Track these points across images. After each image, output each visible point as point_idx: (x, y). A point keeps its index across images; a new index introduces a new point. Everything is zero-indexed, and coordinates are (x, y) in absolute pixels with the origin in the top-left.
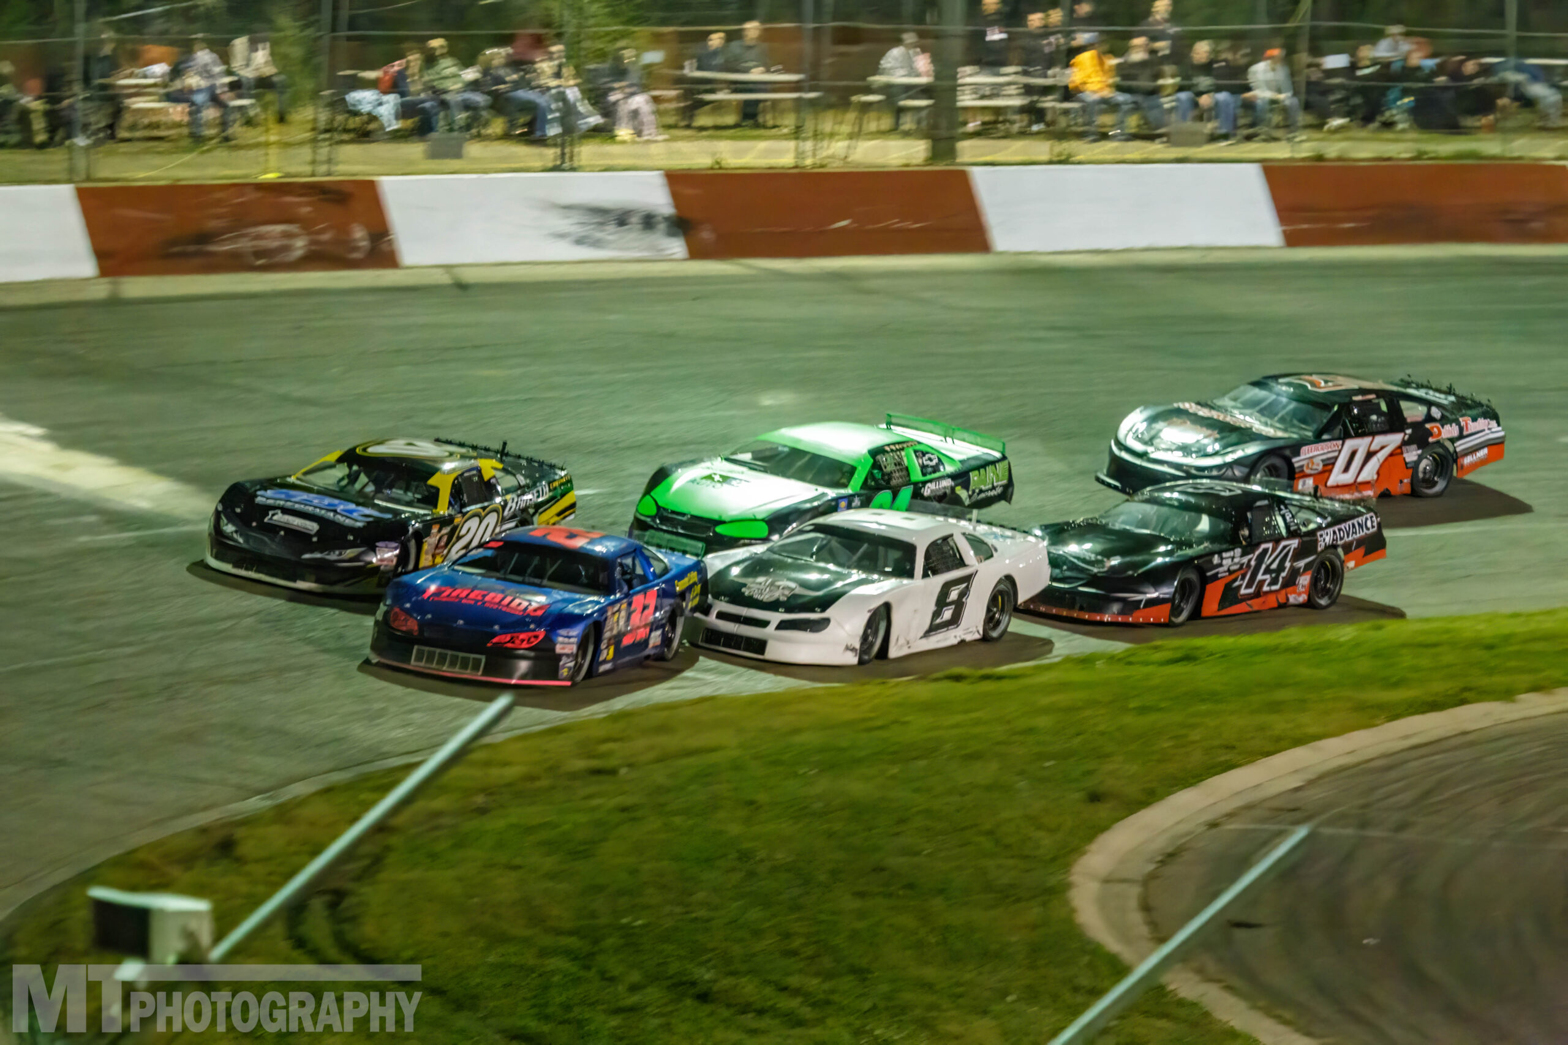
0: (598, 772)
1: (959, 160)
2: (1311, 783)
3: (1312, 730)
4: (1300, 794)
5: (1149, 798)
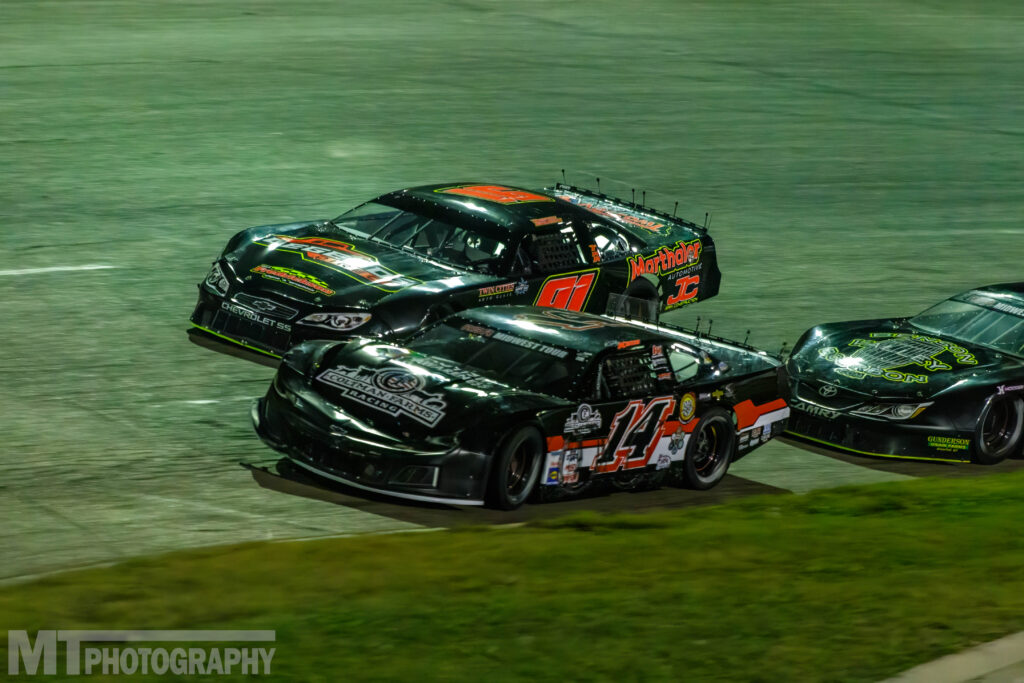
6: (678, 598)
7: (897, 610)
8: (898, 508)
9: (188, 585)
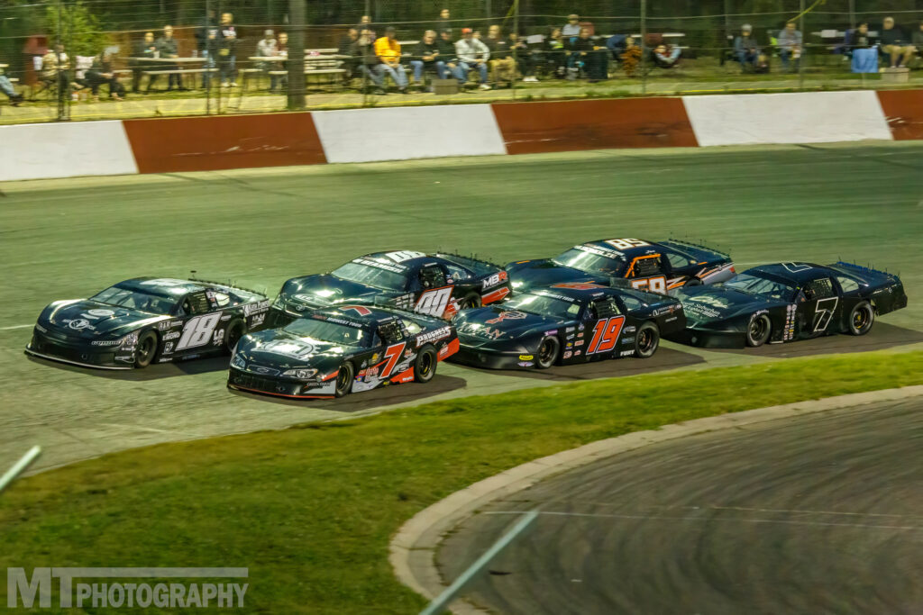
0: (94, 492)
2: (535, 485)
3: (538, 451)
4: (529, 492)
5: (438, 496)
6: (363, 457)
7: (464, 458)
8: (461, 410)
9: (135, 465)
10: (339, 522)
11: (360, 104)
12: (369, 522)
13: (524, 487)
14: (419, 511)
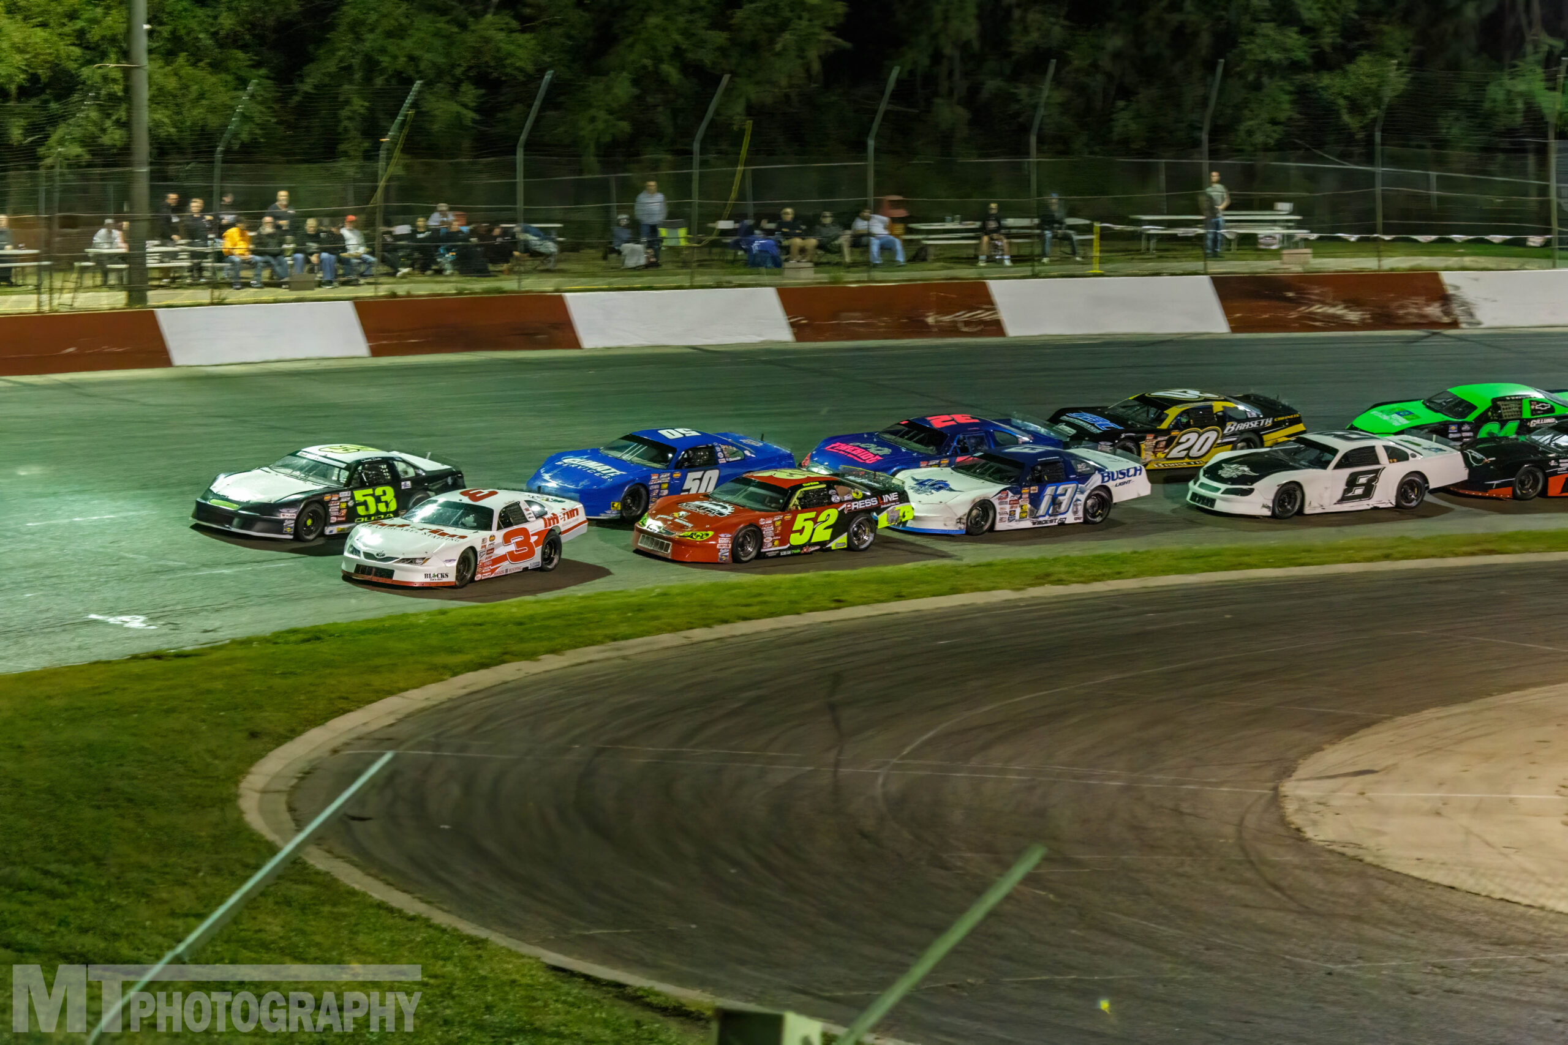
1: (149, 304)
2: (400, 720)
3: (401, 685)
4: (391, 729)
5: (292, 734)
7: (322, 691)
10: (183, 762)
11: (208, 301)
12: (217, 762)
13: (387, 723)
14: (271, 750)
